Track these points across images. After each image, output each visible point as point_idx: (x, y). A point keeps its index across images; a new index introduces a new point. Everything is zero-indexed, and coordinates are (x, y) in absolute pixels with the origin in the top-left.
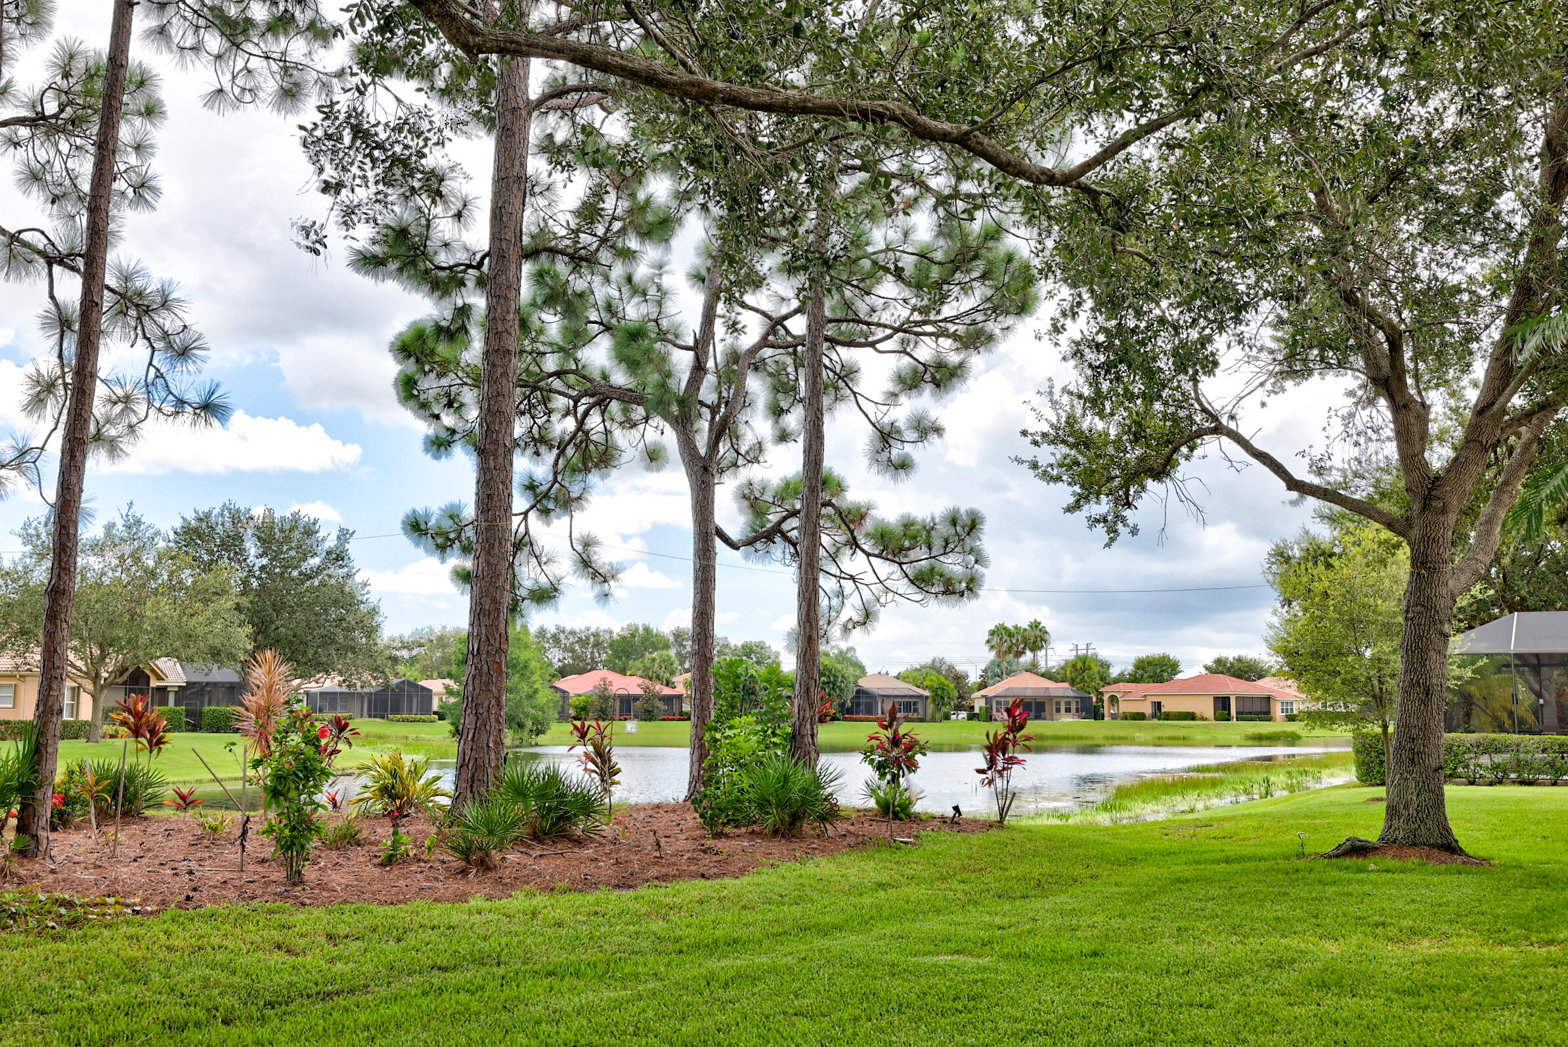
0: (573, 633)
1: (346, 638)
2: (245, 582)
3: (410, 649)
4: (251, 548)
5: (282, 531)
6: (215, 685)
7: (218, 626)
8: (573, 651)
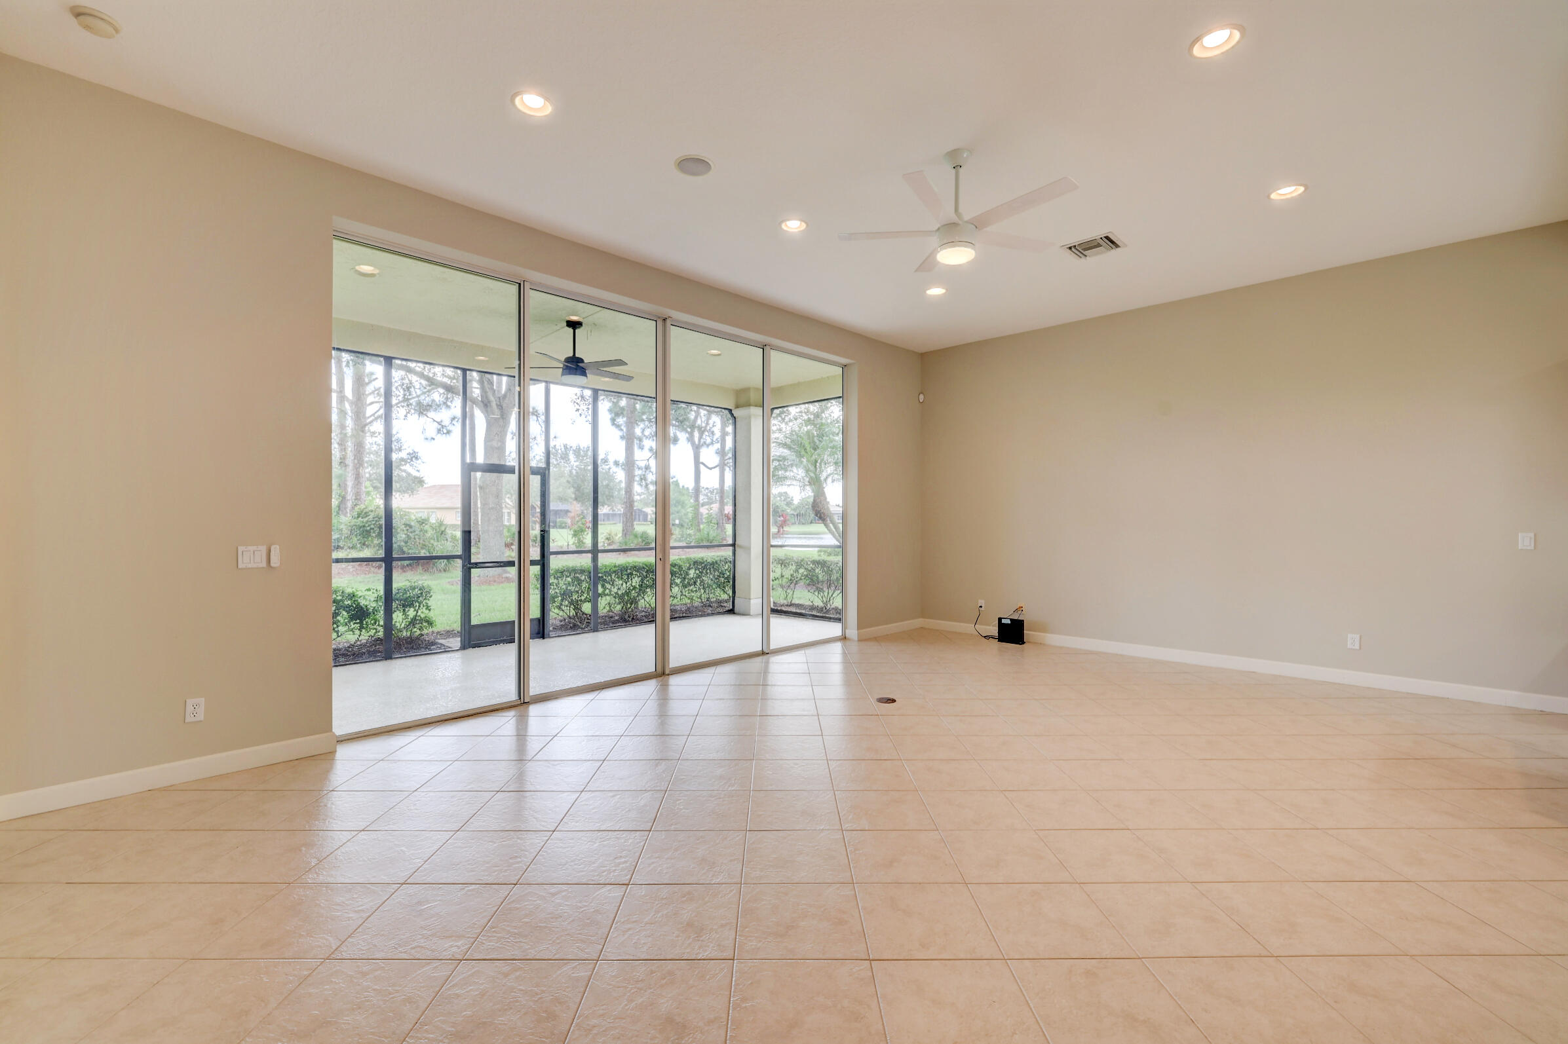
0: (707, 488)
1: (609, 492)
2: (571, 471)
3: (640, 496)
4: (572, 457)
5: (583, 451)
6: (561, 510)
7: (561, 489)
8: (707, 496)
